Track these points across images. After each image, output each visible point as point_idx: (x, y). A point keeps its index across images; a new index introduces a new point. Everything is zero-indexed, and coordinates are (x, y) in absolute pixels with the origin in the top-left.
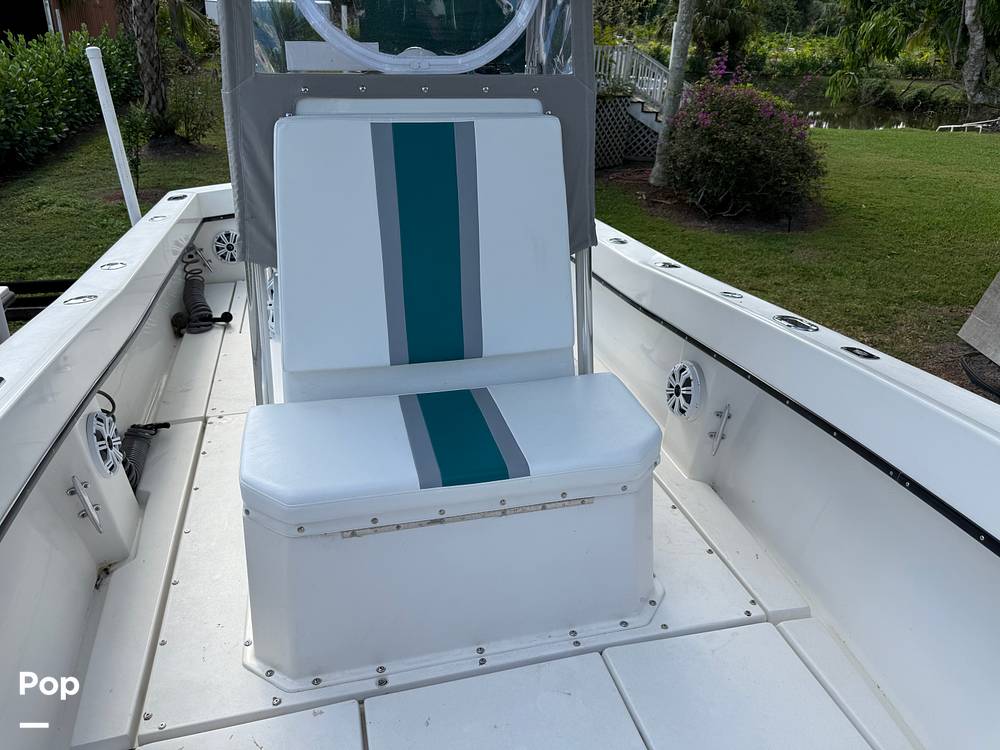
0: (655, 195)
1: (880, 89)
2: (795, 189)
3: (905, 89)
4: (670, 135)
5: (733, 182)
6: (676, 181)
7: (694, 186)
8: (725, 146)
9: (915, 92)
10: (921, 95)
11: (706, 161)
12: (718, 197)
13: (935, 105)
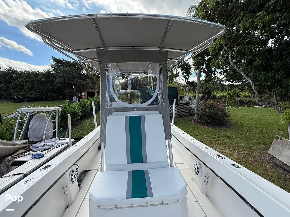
0: (195, 121)
1: (240, 100)
2: (224, 120)
3: (245, 100)
4: (197, 110)
5: (211, 119)
6: (199, 118)
7: (203, 119)
8: (208, 112)
9: (248, 100)
10: (249, 101)
11: (205, 115)
12: (208, 121)
13: (253, 102)
